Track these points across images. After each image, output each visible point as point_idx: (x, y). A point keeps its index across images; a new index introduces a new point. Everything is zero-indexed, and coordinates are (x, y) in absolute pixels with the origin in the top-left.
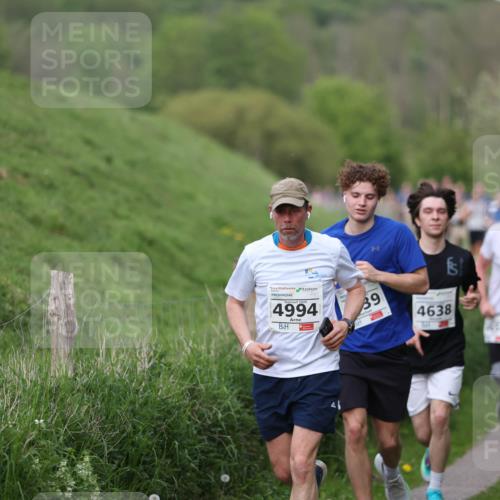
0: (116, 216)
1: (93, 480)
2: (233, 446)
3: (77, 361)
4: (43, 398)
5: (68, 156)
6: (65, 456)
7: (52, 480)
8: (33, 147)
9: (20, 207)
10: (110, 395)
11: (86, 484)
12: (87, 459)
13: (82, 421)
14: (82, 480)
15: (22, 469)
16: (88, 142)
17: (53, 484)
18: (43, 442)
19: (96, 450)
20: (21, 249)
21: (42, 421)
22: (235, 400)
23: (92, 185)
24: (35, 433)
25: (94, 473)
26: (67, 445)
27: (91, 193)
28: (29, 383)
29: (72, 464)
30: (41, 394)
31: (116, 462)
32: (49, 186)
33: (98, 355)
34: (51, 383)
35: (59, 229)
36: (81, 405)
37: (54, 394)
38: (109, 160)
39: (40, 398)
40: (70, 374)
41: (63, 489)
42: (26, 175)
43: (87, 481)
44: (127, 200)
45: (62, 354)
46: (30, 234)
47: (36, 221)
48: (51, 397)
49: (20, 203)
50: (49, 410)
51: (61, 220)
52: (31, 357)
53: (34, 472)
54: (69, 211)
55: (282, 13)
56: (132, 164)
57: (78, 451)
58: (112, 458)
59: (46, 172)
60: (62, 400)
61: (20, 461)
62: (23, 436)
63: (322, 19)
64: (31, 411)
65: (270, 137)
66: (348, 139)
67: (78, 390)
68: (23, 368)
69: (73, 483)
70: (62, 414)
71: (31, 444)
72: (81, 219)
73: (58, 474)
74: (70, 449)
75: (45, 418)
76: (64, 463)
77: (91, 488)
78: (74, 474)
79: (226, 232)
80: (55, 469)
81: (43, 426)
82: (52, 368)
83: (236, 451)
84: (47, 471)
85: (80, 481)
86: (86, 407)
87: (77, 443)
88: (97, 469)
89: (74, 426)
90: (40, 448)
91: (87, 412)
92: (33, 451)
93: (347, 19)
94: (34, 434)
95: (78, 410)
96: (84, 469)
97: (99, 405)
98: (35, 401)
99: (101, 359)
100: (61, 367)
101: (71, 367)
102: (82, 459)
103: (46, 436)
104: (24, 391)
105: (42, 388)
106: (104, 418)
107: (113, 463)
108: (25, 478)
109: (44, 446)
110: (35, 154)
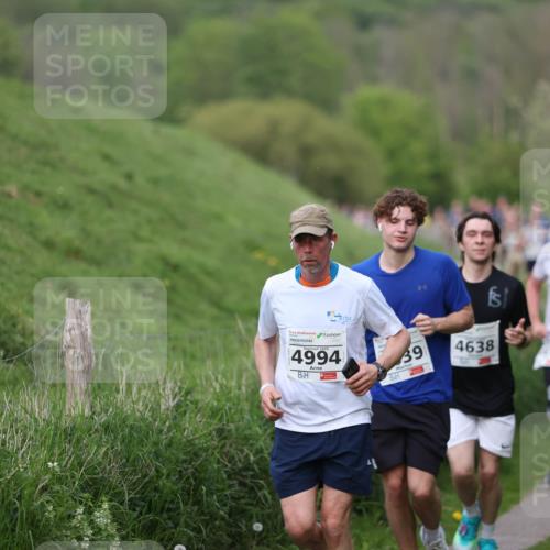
0: (138, 238)
1: (112, 530)
2: (266, 492)
3: (95, 398)
4: (57, 439)
5: (84, 173)
6: (81, 503)
7: (67, 529)
8: (46, 163)
9: (32, 228)
10: (131, 435)
11: (105, 534)
12: (106, 506)
13: (100, 464)
14: (100, 529)
15: (35, 517)
16: (106, 157)
17: (69, 533)
18: (57, 488)
19: (116, 496)
20: (33, 275)
21: (56, 464)
22: (268, 441)
23: (110, 205)
24: (48, 477)
25: (113, 521)
26: (83, 490)
27: (109, 213)
28: (41, 423)
29: (89, 512)
30: (55, 435)
31: (138, 509)
32: (64, 206)
33: (118, 391)
34: (66, 423)
35: (74, 253)
36: (99, 447)
37: (69, 434)
38: (129, 177)
39: (54, 439)
40: (87, 412)
41: (80, 539)
42: (38, 194)
43: (106, 529)
44: (150, 221)
45: (78, 391)
46: (42, 258)
47: (49, 245)
48: (66, 438)
49: (31, 224)
50: (63, 452)
51: (77, 243)
52: (43, 393)
53: (48, 520)
54: (86, 233)
55: (319, 15)
56: (155, 181)
57: (96, 497)
58: (133, 504)
59: (61, 190)
60: (78, 441)
61: (32, 508)
62: (35, 481)
63: (364, 22)
64: (44, 454)
65: (306, 152)
66: (392, 154)
67: (96, 430)
68: (36, 406)
69: (90, 532)
70: (77, 457)
71: (44, 489)
72: (99, 242)
73: (74, 522)
74: (86, 495)
75: (60, 461)
76: (80, 510)
77: (110, 537)
78: (92, 522)
79: (258, 256)
80: (71, 517)
81: (58, 469)
82: (67, 407)
83: (269, 497)
84: (62, 519)
85: (98, 531)
86: (104, 449)
87: (95, 488)
88: (116, 517)
89: (91, 470)
90: (54, 494)
91: (106, 454)
92: (46, 497)
93: (392, 22)
94: (47, 479)
95: (95, 452)
96: (102, 517)
97: (119, 447)
98: (49, 442)
99: (121, 396)
100: (77, 405)
101: (88, 405)
102: (100, 507)
103: (60, 480)
104: (36, 431)
105: (57, 428)
106: (124, 460)
107: (134, 510)
108: (38, 527)
109: (58, 492)
110: (48, 170)
